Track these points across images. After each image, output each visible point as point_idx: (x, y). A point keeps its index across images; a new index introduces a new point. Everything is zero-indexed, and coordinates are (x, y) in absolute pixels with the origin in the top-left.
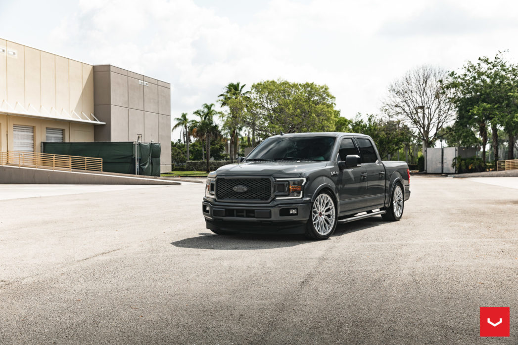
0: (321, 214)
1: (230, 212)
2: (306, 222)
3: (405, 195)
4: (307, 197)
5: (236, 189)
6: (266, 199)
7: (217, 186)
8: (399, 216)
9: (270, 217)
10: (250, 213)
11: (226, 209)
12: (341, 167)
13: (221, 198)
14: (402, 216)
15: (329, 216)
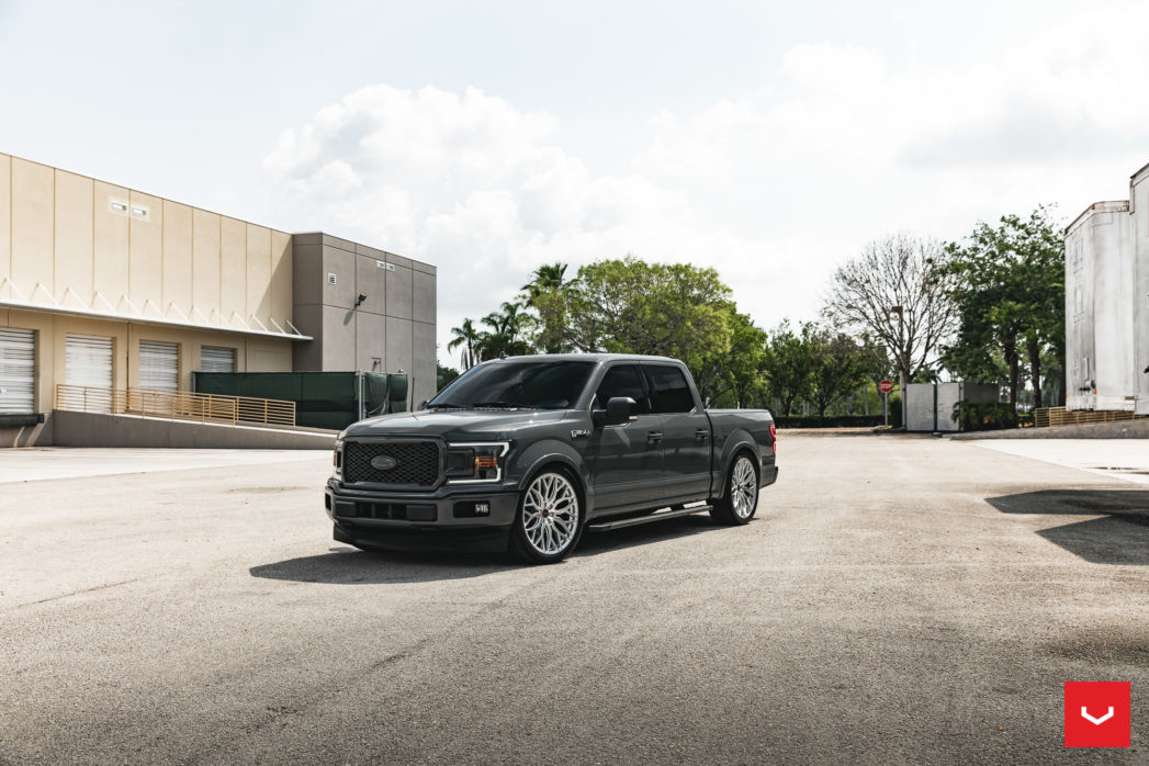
0: (545, 514)
1: (363, 508)
2: (507, 529)
3: (763, 475)
4: (510, 479)
5: (376, 462)
6: (430, 484)
7: (345, 456)
8: (747, 515)
9: (435, 520)
11: (357, 503)
12: (598, 422)
13: (351, 481)
14: (755, 516)
15: (565, 517)
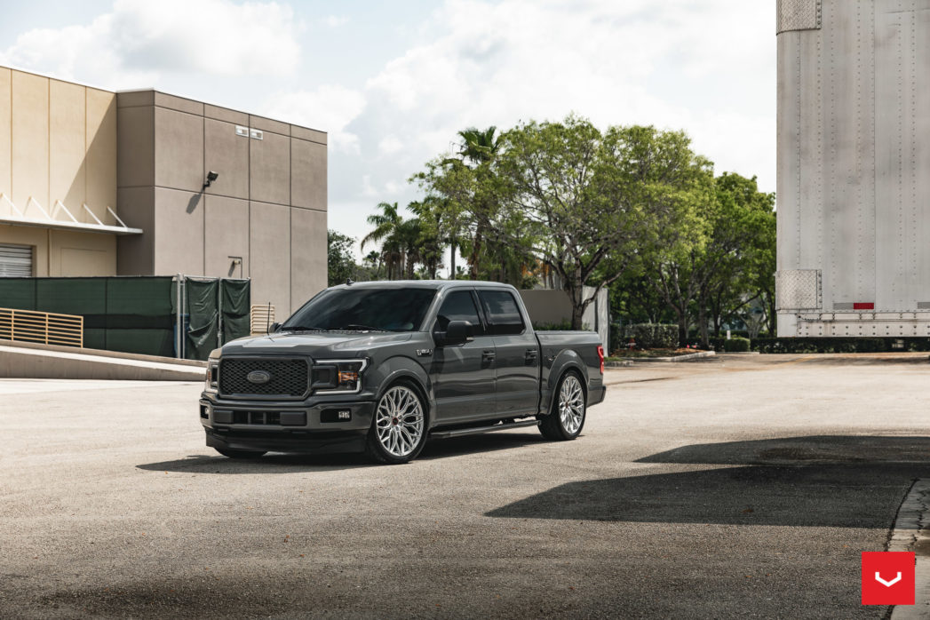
0: (395, 421)
1: (240, 416)
2: (366, 433)
3: (589, 393)
4: (368, 390)
5: (252, 376)
6: (300, 394)
7: (221, 372)
8: (574, 431)
9: (305, 424)
10: (273, 417)
11: (235, 412)
12: (440, 343)
13: (227, 393)
14: (582, 433)
